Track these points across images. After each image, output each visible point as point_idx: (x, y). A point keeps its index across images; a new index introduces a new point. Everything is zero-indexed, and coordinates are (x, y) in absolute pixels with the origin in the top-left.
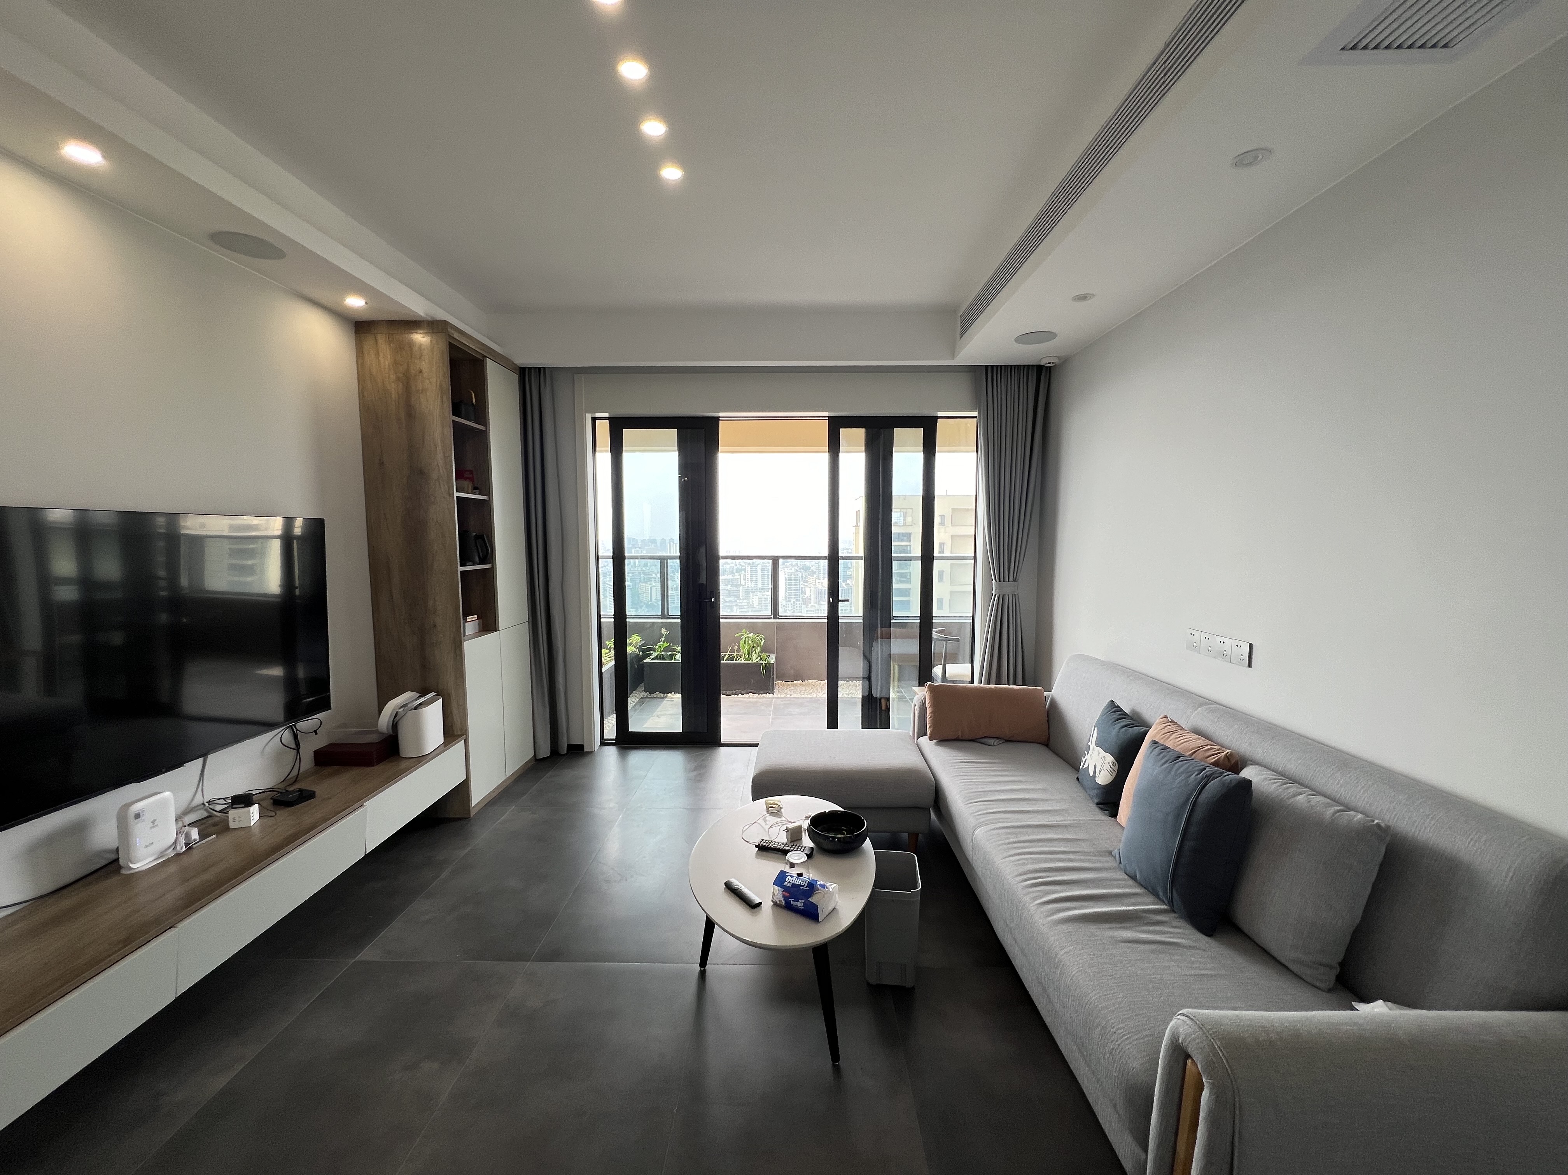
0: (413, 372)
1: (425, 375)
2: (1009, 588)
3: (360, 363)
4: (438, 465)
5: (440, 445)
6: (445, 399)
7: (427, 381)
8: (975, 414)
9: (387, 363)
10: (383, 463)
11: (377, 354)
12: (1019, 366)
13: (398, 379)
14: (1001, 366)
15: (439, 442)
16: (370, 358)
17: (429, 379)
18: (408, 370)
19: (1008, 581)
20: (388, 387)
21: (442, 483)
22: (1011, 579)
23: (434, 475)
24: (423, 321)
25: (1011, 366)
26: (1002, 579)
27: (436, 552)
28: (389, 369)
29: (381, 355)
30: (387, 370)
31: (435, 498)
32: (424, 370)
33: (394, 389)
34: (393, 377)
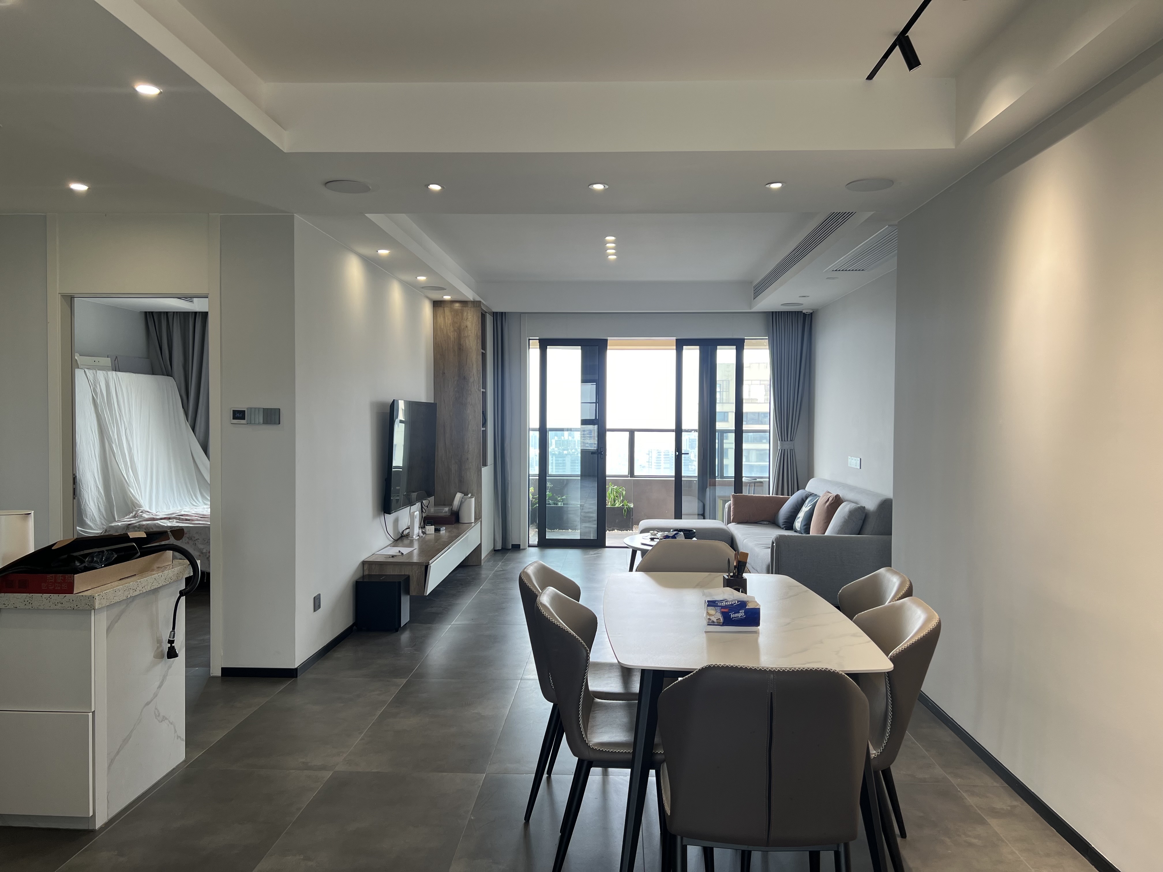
0: (463, 327)
1: (469, 328)
2: (788, 445)
3: (435, 322)
4: (473, 374)
5: (475, 364)
6: (479, 341)
7: (470, 332)
8: (767, 338)
9: (449, 322)
10: (444, 373)
11: (444, 318)
12: (792, 312)
13: (455, 330)
14: (781, 312)
15: (475, 362)
16: (440, 320)
17: (471, 331)
18: (460, 325)
19: (787, 441)
20: (449, 334)
21: (475, 385)
22: (789, 439)
23: (471, 380)
24: (469, 301)
25: (787, 312)
26: (783, 440)
27: (470, 421)
28: (450, 325)
29: (446, 318)
30: (449, 326)
31: (471, 392)
32: (468, 326)
33: (452, 335)
34: (452, 329)
